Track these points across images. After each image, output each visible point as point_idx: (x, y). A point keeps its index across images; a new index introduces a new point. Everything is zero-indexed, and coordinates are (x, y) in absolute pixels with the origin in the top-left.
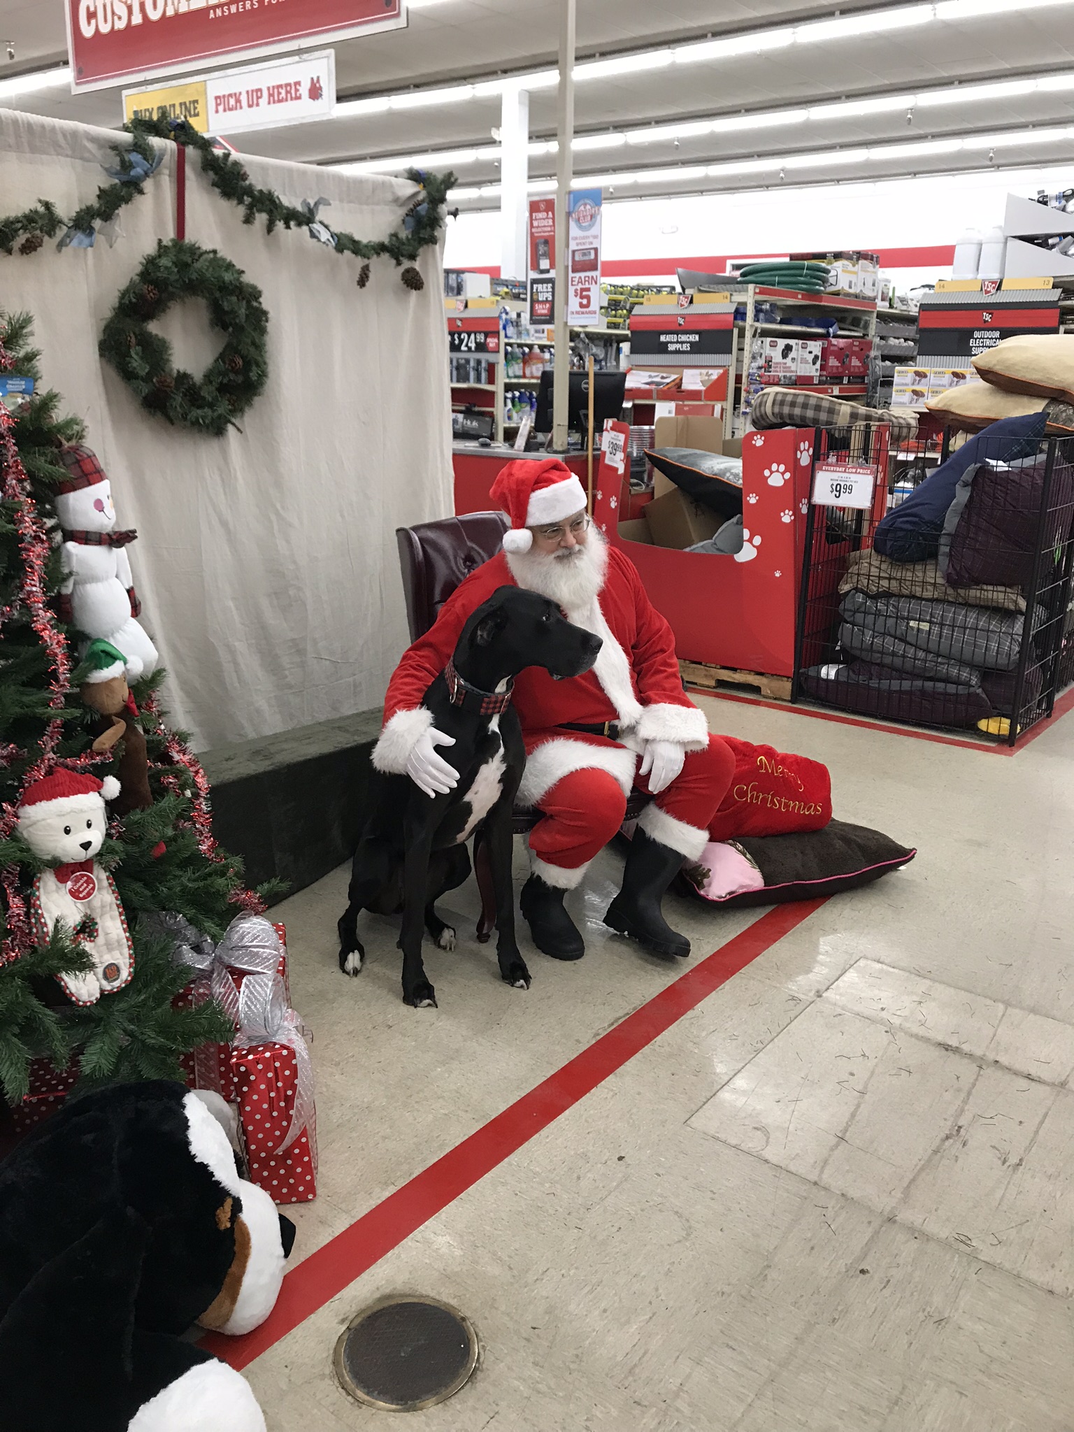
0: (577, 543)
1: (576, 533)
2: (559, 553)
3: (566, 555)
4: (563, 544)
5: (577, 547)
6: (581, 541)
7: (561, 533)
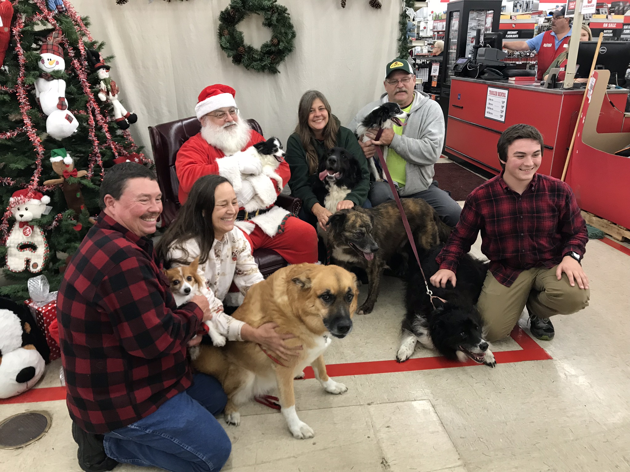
0: (234, 120)
1: (233, 115)
2: (226, 125)
3: (229, 126)
4: (227, 120)
5: (234, 122)
6: (235, 120)
7: (225, 115)
